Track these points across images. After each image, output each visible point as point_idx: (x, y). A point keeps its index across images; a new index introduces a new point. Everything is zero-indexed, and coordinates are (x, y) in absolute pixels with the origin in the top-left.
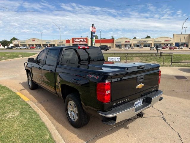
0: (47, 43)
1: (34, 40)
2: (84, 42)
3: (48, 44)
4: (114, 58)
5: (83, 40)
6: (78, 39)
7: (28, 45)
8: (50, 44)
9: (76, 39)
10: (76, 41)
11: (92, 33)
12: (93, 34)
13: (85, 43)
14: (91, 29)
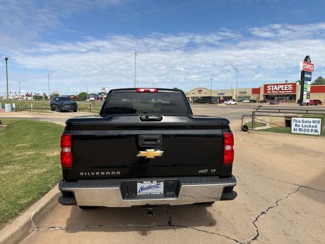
0: (220, 94)
1: (200, 91)
2: (288, 90)
3: (221, 96)
4: (306, 119)
5: (285, 87)
6: (276, 86)
7: (191, 97)
8: (225, 96)
9: (272, 86)
10: (271, 91)
11: (303, 73)
12: (306, 76)
13: (290, 93)
14: (302, 66)
